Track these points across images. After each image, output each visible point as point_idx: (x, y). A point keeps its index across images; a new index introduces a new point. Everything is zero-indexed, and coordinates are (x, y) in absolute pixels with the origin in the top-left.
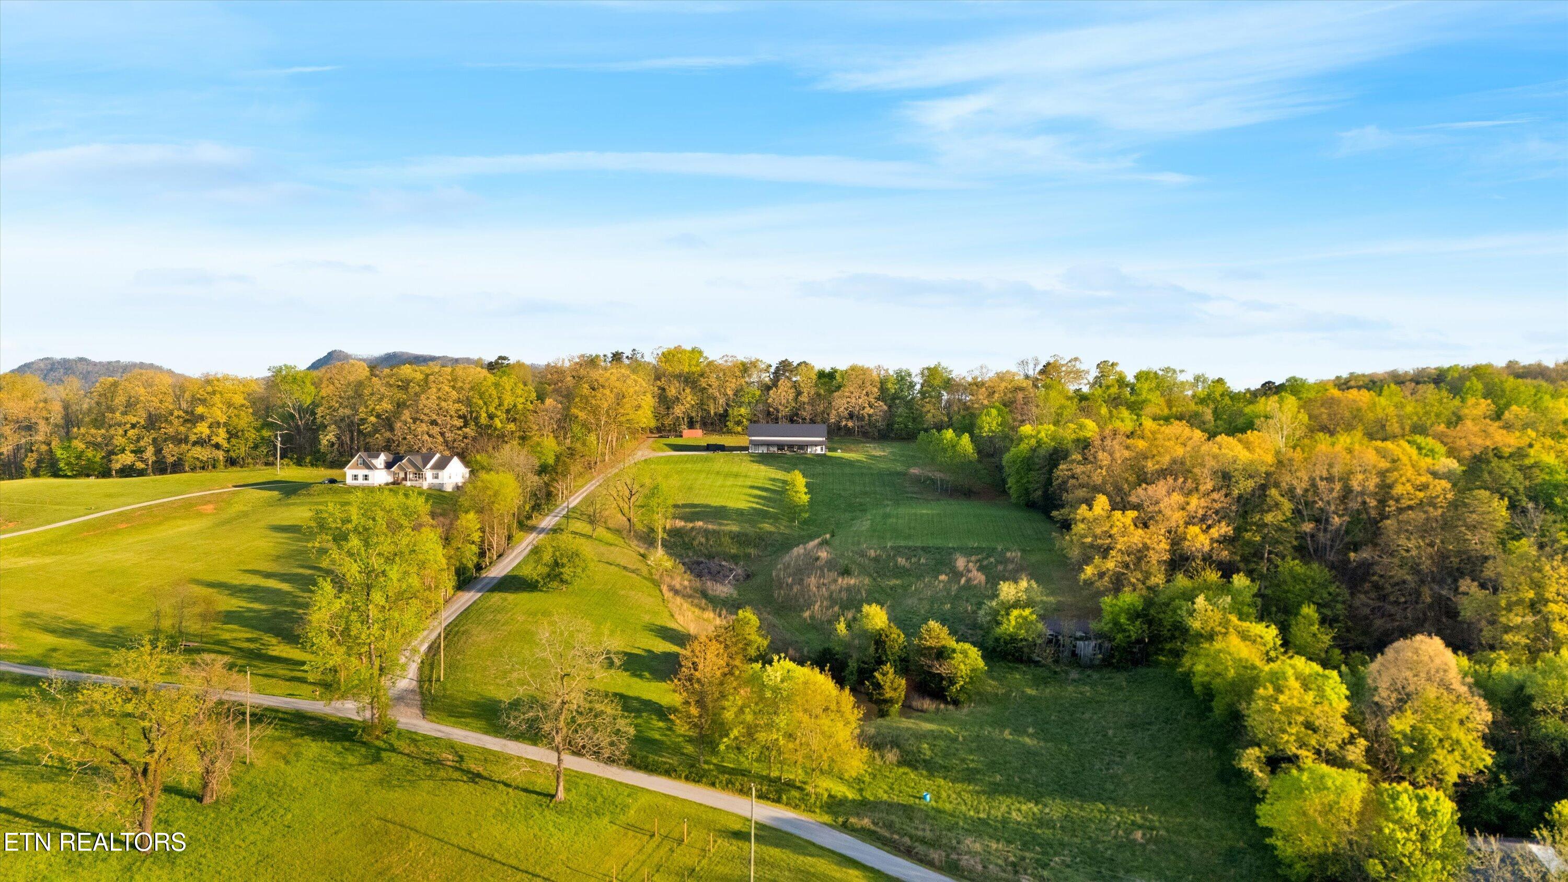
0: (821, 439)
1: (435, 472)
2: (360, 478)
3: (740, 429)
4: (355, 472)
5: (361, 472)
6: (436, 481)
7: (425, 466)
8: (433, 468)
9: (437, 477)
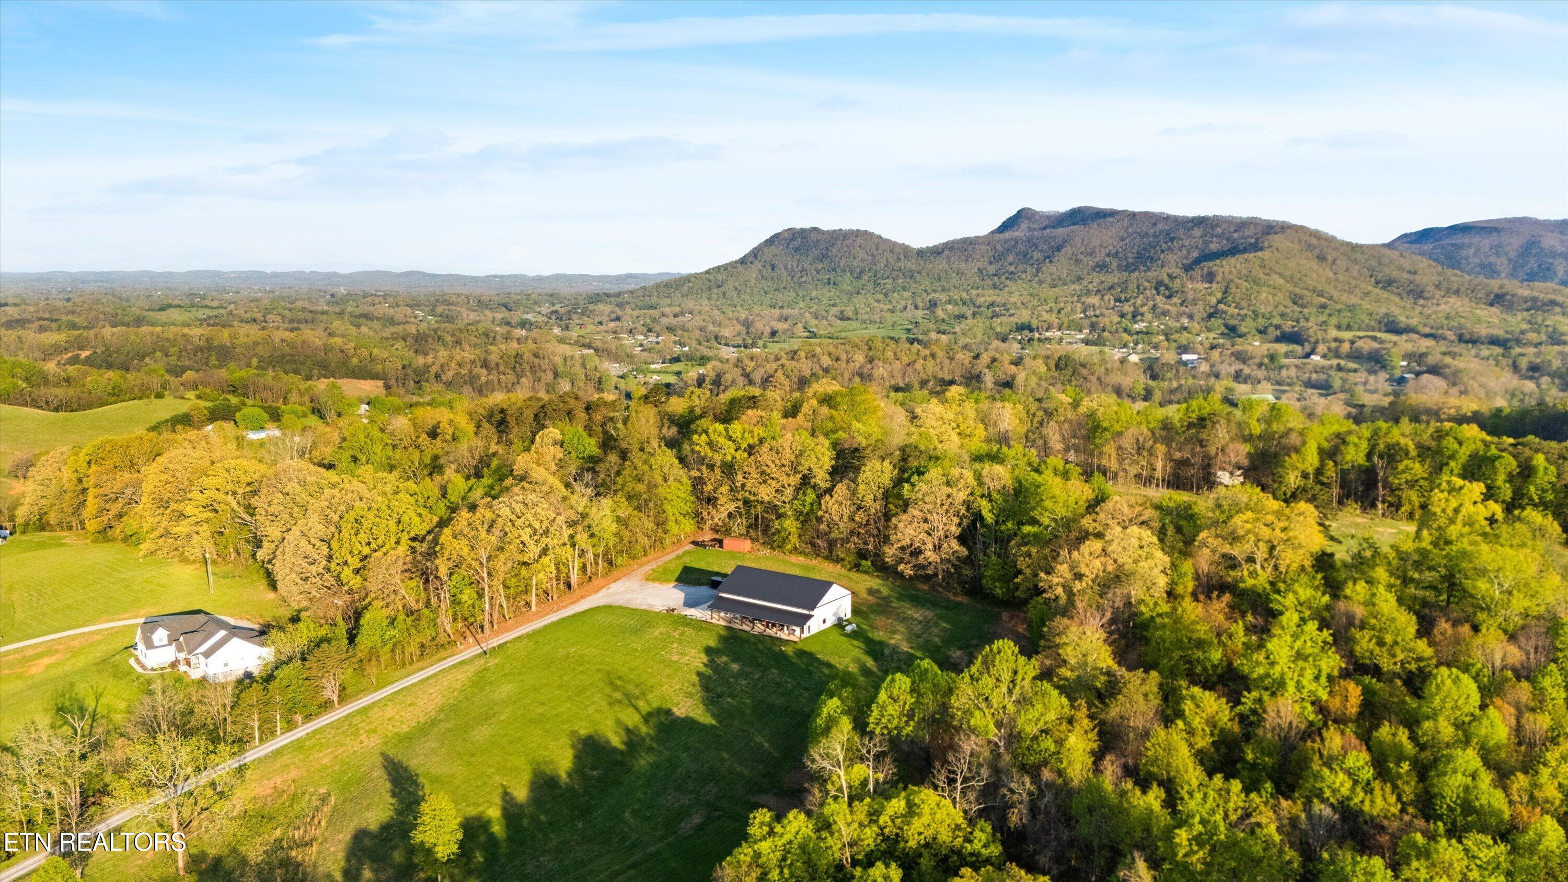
7: (198, 647)
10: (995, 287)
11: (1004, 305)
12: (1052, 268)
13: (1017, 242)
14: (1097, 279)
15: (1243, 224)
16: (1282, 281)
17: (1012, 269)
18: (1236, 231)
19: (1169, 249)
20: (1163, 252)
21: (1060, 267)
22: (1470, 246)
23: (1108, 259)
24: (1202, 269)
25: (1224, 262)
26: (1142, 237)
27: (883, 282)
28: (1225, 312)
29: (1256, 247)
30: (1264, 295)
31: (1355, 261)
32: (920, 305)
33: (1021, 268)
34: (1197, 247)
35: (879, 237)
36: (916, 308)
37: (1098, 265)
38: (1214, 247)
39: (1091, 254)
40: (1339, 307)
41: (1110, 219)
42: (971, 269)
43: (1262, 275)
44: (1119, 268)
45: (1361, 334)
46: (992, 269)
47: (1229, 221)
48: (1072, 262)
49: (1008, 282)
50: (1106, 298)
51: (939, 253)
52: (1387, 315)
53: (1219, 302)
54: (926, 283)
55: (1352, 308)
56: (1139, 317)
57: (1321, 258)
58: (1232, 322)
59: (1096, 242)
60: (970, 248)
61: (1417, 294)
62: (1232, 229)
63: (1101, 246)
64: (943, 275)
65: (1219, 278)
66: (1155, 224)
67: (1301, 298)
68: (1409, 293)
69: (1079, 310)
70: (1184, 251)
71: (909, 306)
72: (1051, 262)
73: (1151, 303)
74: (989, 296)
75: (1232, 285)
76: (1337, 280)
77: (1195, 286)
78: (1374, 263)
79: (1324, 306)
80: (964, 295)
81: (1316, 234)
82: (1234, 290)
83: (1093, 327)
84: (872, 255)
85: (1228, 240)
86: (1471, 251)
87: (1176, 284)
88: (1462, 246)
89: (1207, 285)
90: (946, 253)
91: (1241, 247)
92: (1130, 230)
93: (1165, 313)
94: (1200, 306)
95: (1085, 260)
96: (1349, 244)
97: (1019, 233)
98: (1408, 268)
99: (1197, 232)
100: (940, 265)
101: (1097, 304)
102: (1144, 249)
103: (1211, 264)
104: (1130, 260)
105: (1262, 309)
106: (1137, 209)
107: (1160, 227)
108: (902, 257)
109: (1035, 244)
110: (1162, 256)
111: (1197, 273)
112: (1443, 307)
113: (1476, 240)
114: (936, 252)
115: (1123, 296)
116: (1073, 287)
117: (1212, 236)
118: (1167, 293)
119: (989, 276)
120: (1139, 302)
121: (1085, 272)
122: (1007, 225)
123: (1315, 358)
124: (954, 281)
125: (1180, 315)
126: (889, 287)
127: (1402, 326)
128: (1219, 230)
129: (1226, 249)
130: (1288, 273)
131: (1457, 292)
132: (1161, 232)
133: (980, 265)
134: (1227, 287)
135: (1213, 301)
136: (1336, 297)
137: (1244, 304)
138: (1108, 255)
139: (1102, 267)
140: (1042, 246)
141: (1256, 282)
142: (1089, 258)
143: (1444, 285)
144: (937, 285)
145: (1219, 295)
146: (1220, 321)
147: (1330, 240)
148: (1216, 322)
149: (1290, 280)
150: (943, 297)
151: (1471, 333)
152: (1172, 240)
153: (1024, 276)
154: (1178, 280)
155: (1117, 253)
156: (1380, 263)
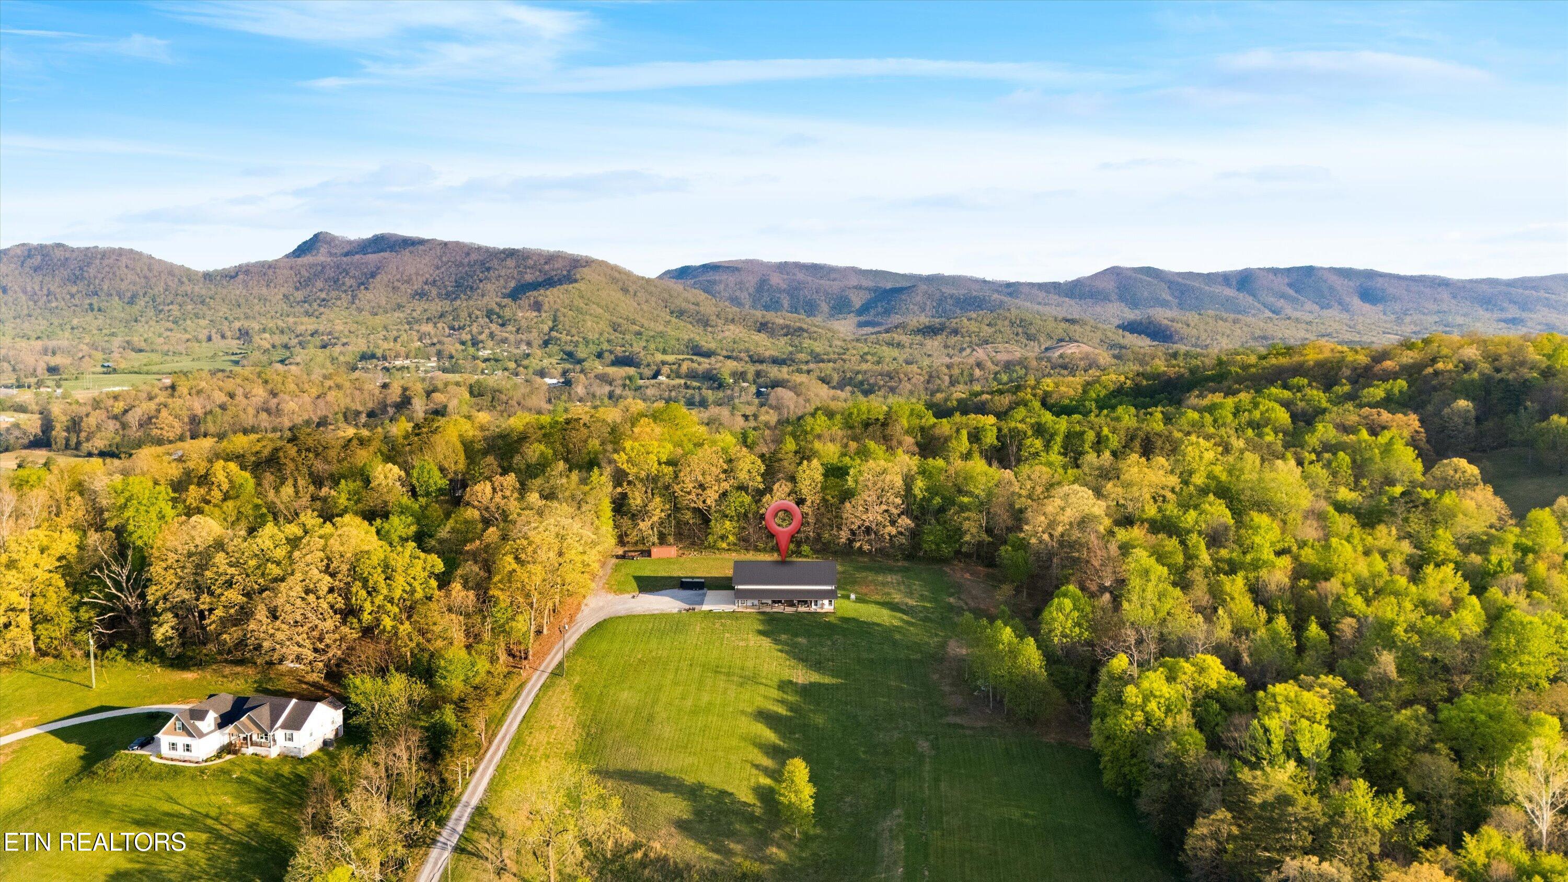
0: (829, 588)
1: (289, 732)
2: (180, 747)
3: (724, 545)
4: (173, 739)
5: (182, 740)
6: (289, 744)
7: (273, 722)
8: (284, 727)
9: (291, 739)
10: (307, 314)
11: (330, 333)
12: (369, 296)
13: (324, 267)
14: (419, 306)
15: (551, 258)
16: (601, 311)
17: (323, 295)
18: (546, 263)
19: (486, 278)
20: (481, 281)
21: (376, 295)
22: (720, 282)
23: (426, 287)
24: (528, 298)
25: (548, 292)
26: (458, 266)
27: (166, 308)
28: (559, 339)
29: (569, 279)
30: (589, 323)
31: (651, 293)
32: (229, 334)
33: (334, 294)
34: (513, 278)
35: (150, 257)
36: (223, 337)
37: (417, 293)
38: (529, 277)
39: (408, 282)
40: (652, 333)
41: (421, 247)
42: (276, 295)
43: (582, 305)
44: (439, 295)
45: (681, 357)
46: (299, 295)
47: (539, 254)
48: (390, 289)
49: (322, 309)
50: (440, 325)
51: (232, 277)
52: (690, 340)
53: (551, 329)
54: (224, 310)
55: (662, 335)
56: (481, 345)
57: (625, 290)
58: (569, 348)
59: (411, 270)
60: (270, 272)
61: (705, 323)
62: (542, 261)
63: (417, 274)
64: (242, 301)
65: (546, 307)
66: (468, 254)
67: (619, 325)
68: (698, 322)
69: (416, 338)
70: (502, 281)
71: (214, 336)
72: (366, 289)
73: (487, 331)
74: (309, 325)
75: (559, 314)
76: (642, 309)
77: (523, 314)
78: (666, 296)
79: (639, 334)
80: (280, 323)
81: (615, 268)
82: (562, 318)
83: (439, 354)
84: (145, 277)
85: (540, 271)
86: (722, 287)
87: (507, 313)
88: (714, 283)
89: (535, 314)
90: (241, 277)
91: (556, 279)
92: (444, 259)
93: (505, 341)
94: (535, 334)
95: (403, 288)
96: (643, 278)
97: (321, 256)
98: (693, 300)
99: (510, 263)
100: (236, 290)
101: (433, 333)
102: (462, 278)
103: (535, 293)
104: (450, 289)
105: (590, 336)
106: (446, 238)
107: (474, 257)
108: (184, 279)
109: (344, 270)
110: (481, 285)
111: (524, 302)
112: (727, 333)
113: (724, 277)
114: (231, 275)
115: (456, 325)
116: (396, 314)
117: (525, 267)
118: (500, 321)
119: (298, 303)
120: (475, 329)
121: (404, 299)
122: (304, 249)
123: (662, 378)
124: (257, 308)
125: (518, 344)
126: (178, 314)
127: (704, 349)
128: (531, 262)
129: (540, 280)
130: (604, 303)
131: (733, 321)
132: (476, 262)
133: (283, 290)
134: (555, 316)
135: (546, 329)
136: (646, 325)
137: (574, 331)
138: (426, 283)
139: (421, 295)
140: (353, 272)
141: (579, 311)
142: (406, 285)
143: (723, 315)
144: (238, 312)
145: (550, 324)
146: (557, 348)
147: (629, 274)
148: (553, 348)
149: (606, 308)
150: (256, 326)
151: (759, 355)
152: (488, 269)
153: (339, 303)
154: (507, 309)
155: (435, 281)
156: (671, 296)
